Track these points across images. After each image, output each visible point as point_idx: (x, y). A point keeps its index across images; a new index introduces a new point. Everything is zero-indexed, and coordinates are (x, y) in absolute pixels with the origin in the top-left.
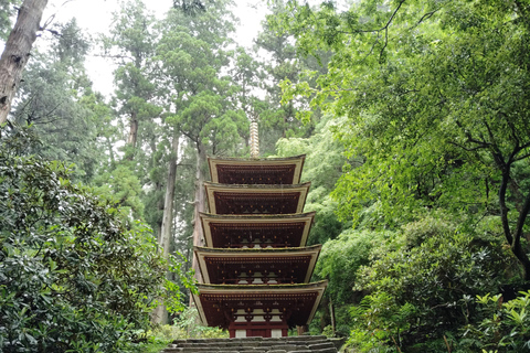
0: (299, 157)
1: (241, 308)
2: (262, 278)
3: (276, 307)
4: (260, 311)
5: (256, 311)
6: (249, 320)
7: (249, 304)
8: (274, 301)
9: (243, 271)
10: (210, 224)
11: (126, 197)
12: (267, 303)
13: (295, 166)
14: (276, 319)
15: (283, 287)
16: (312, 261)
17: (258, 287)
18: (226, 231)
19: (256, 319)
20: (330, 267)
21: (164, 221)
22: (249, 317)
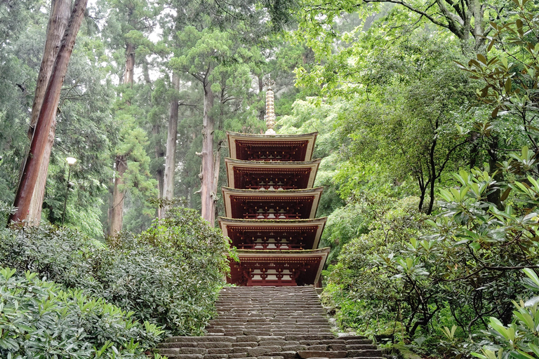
0: (311, 134)
1: (257, 268)
2: (275, 244)
3: (286, 268)
4: (274, 271)
5: (270, 271)
6: (264, 278)
7: (264, 266)
8: (285, 263)
9: (259, 237)
10: (231, 196)
11: (131, 150)
12: (280, 265)
13: (307, 141)
14: (287, 278)
15: (292, 252)
16: (319, 231)
17: (271, 251)
18: (244, 203)
19: (270, 278)
20: (338, 232)
21: (166, 172)
22: (264, 276)
